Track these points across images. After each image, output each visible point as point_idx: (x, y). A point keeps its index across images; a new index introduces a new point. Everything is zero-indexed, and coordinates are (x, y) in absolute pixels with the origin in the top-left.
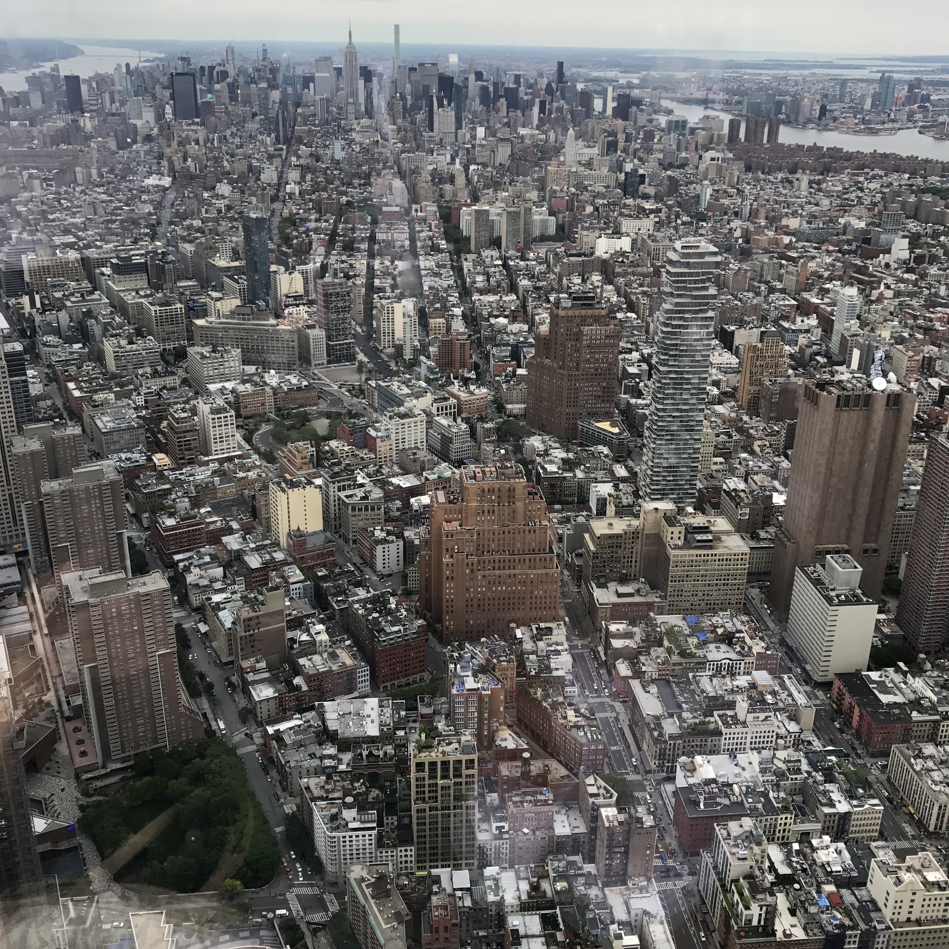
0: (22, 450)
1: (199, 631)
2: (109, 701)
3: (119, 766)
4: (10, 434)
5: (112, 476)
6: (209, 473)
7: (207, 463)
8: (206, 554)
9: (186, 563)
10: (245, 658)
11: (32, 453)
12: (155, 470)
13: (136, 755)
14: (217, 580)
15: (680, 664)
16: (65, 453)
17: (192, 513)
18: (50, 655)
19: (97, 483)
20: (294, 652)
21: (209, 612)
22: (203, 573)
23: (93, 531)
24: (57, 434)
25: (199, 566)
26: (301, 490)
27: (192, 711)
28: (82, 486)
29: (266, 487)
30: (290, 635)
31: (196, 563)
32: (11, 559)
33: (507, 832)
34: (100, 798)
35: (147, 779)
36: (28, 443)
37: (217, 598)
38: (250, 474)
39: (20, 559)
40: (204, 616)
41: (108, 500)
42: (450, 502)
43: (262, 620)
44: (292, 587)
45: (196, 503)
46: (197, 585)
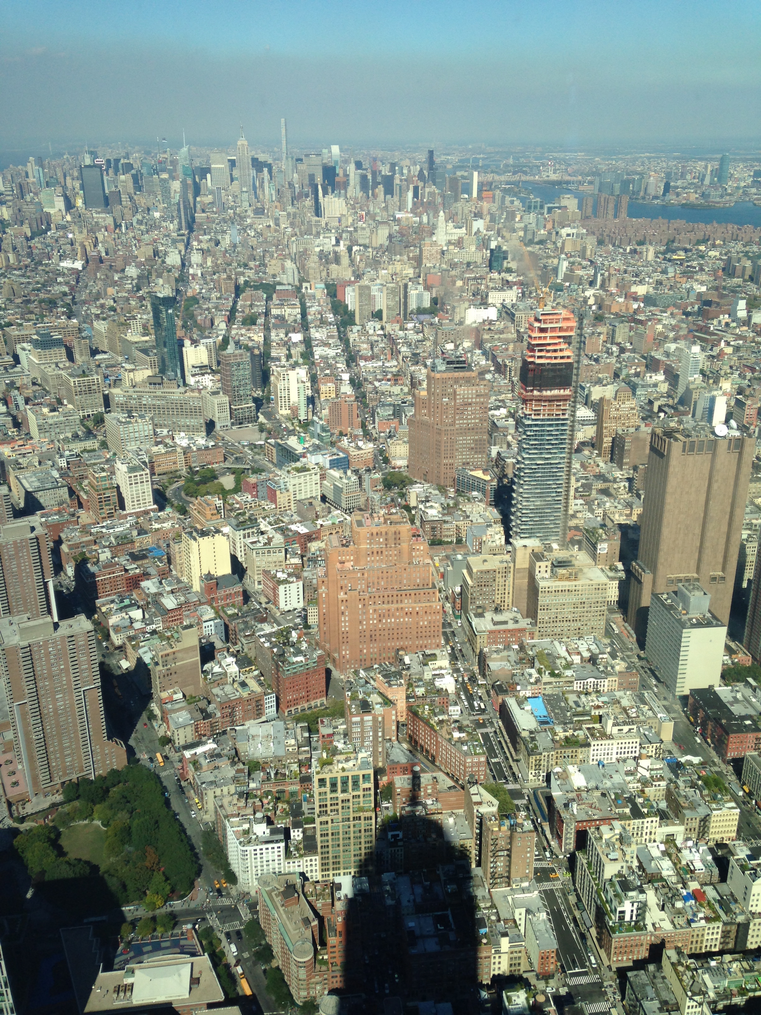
1: (121, 667)
2: (38, 735)
5: (38, 530)
6: (128, 525)
7: (125, 517)
9: (109, 607)
10: (164, 690)
12: (78, 524)
13: (64, 783)
14: (136, 621)
15: (550, 683)
17: (113, 561)
20: (208, 683)
21: (130, 650)
22: (123, 615)
23: (21, 581)
25: (121, 609)
26: (211, 538)
28: (11, 539)
29: (179, 537)
31: (117, 607)
33: (401, 840)
34: (31, 824)
38: (165, 525)
40: (126, 653)
41: (35, 552)
42: (343, 545)
44: (205, 624)
45: (116, 552)
46: (118, 626)
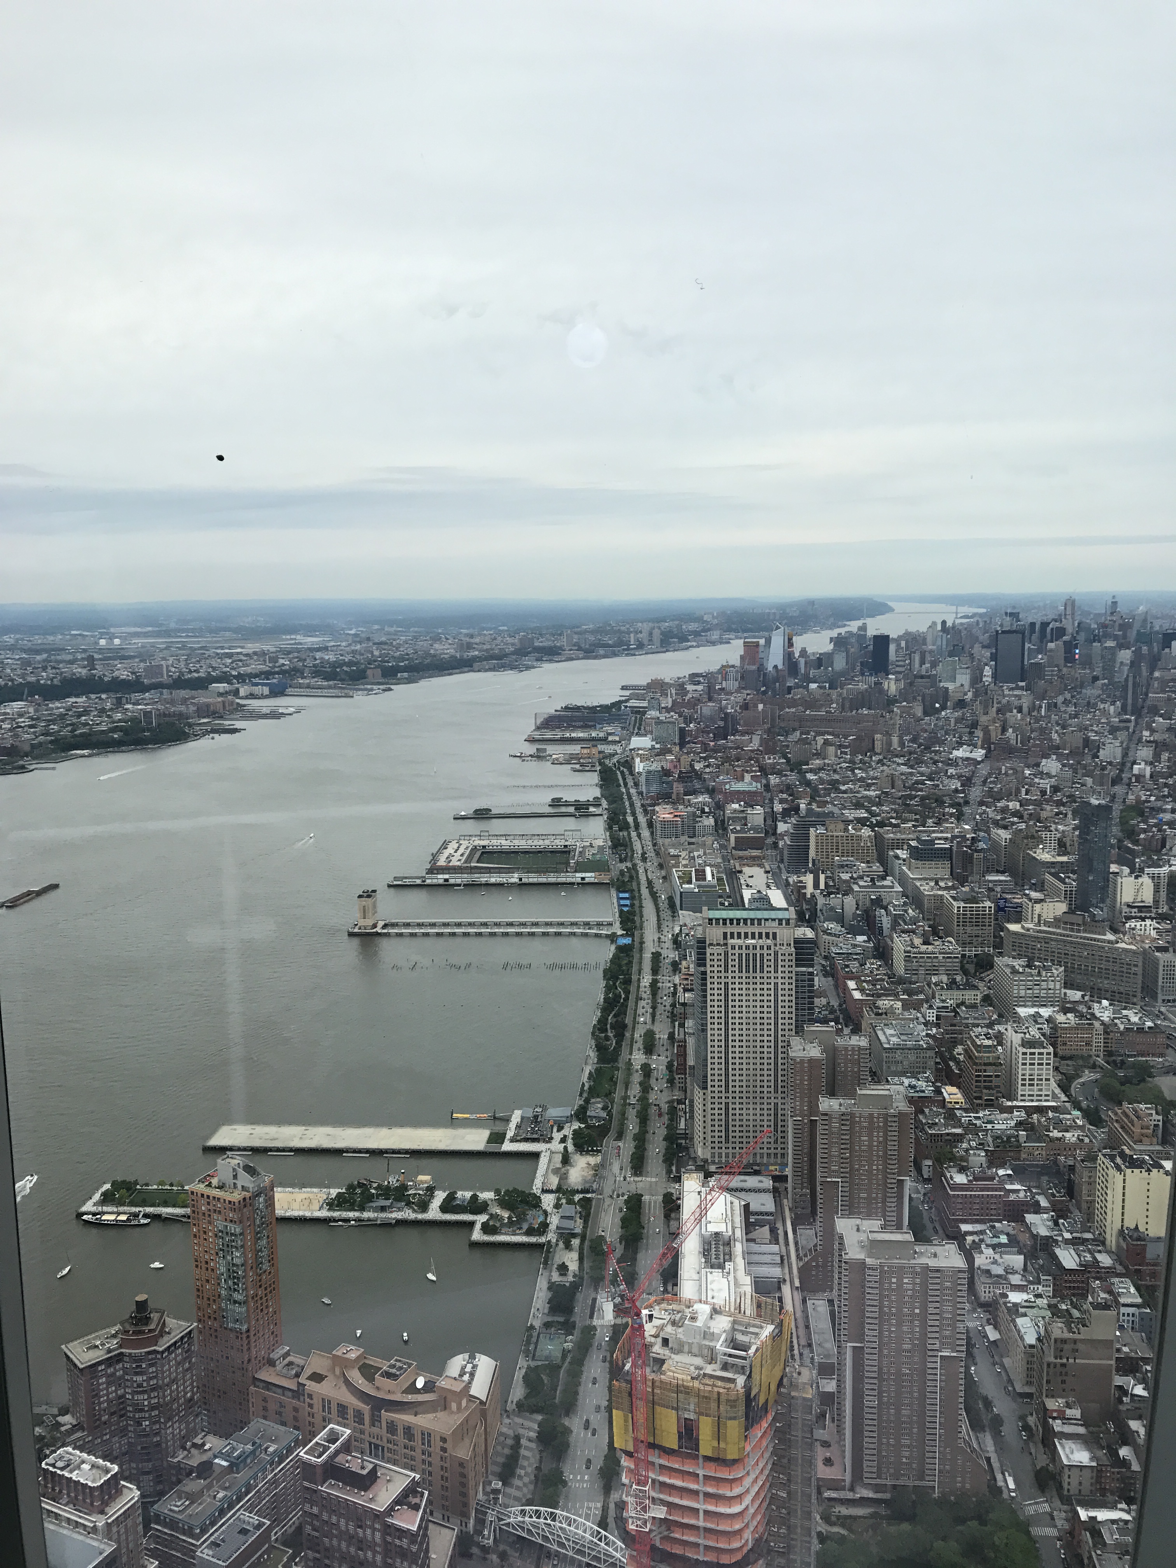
0: (801, 1054)
1: (986, 1336)
2: (871, 1401)
3: (871, 1495)
4: (787, 1033)
5: (902, 1106)
6: (1013, 1123)
7: (1010, 1110)
8: (1002, 1232)
9: (976, 1238)
10: (1052, 1395)
11: (811, 1061)
12: (944, 1107)
13: (894, 1487)
14: (1014, 1272)
16: (846, 1067)
17: (989, 1172)
18: (799, 1314)
19: (883, 1111)
20: (1122, 1408)
21: (1003, 1314)
22: (997, 1257)
23: (870, 1171)
24: (840, 1042)
25: (994, 1247)
26: (1145, 1173)
27: (973, 1450)
28: (867, 1111)
29: (1094, 1159)
30: (1119, 1380)
31: (989, 1241)
32: (768, 1183)
34: (843, 1532)
35: (906, 1526)
36: (807, 1047)
37: (1015, 1297)
38: (1068, 1135)
39: (777, 1184)
40: (995, 1318)
41: (893, 1135)
43: (1080, 1346)
44: (1123, 1310)
45: (995, 1159)
46: (988, 1272)
